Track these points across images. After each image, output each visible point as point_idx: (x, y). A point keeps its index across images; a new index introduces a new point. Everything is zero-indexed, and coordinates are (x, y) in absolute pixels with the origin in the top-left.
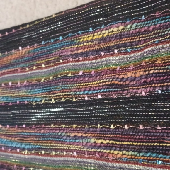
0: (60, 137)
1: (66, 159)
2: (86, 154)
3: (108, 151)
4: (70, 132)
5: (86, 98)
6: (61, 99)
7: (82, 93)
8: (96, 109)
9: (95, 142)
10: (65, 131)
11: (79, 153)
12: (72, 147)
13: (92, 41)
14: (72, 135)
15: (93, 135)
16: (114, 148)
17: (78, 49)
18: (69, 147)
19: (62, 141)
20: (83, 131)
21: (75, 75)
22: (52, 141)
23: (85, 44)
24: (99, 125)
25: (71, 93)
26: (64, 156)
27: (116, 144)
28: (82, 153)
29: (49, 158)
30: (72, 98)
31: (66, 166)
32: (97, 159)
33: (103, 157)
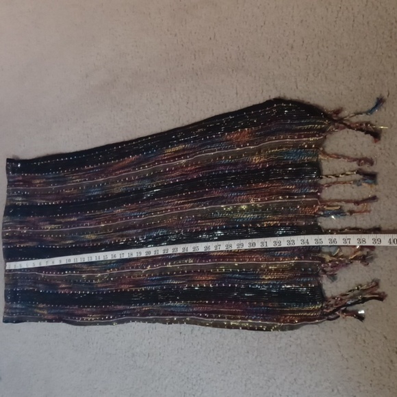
0: (161, 204)
1: (165, 214)
3: (183, 206)
4: (165, 201)
5: (171, 182)
7: (169, 180)
9: (177, 203)
13: (171, 152)
15: (176, 200)
17: (165, 156)
18: (166, 208)
19: (162, 206)
20: (172, 199)
21: (165, 171)
22: (157, 207)
24: (178, 195)
27: (186, 202)
28: (172, 209)
29: (156, 216)
32: (179, 210)
33: (182, 208)
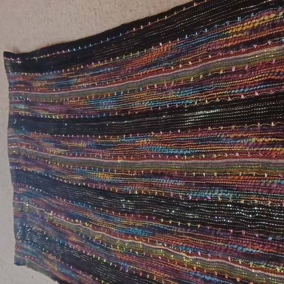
0: (219, 139)
1: (229, 160)
2: (249, 153)
3: (271, 149)
4: (229, 134)
5: (243, 97)
6: (215, 99)
7: (237, 91)
8: (254, 108)
9: (256, 141)
10: (224, 133)
11: (241, 153)
12: (233, 148)
13: (242, 32)
14: (232, 136)
15: (254, 134)
16: (277, 146)
17: (227, 41)
18: (230, 148)
19: (222, 143)
20: (243, 131)
21: (228, 72)
22: (212, 143)
23: (235, 36)
24: (259, 124)
25: (226, 92)
26: (226, 158)
27: (278, 141)
28: (244, 153)
29: (210, 161)
30: (227, 98)
31: (229, 168)
32: (260, 157)
33: (266, 155)
